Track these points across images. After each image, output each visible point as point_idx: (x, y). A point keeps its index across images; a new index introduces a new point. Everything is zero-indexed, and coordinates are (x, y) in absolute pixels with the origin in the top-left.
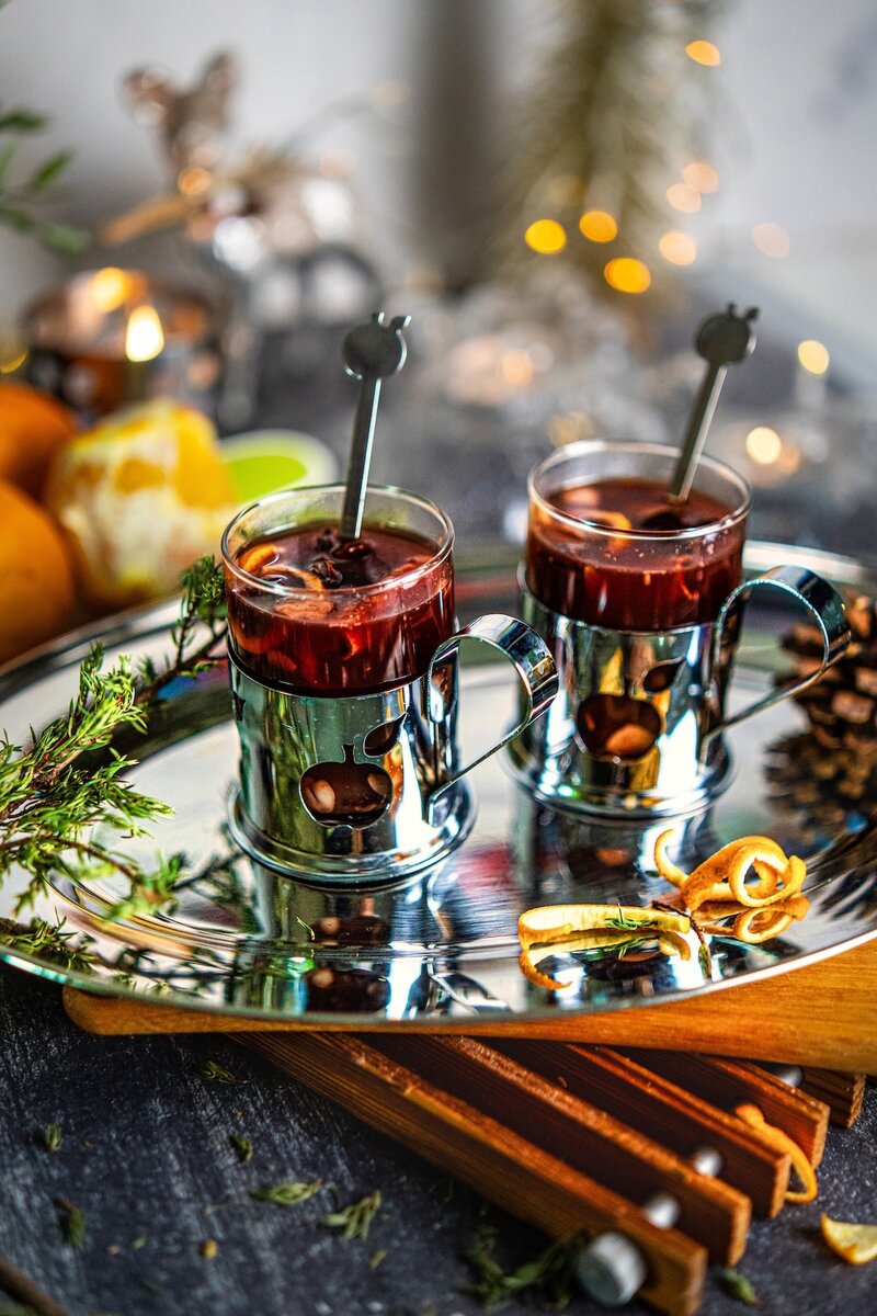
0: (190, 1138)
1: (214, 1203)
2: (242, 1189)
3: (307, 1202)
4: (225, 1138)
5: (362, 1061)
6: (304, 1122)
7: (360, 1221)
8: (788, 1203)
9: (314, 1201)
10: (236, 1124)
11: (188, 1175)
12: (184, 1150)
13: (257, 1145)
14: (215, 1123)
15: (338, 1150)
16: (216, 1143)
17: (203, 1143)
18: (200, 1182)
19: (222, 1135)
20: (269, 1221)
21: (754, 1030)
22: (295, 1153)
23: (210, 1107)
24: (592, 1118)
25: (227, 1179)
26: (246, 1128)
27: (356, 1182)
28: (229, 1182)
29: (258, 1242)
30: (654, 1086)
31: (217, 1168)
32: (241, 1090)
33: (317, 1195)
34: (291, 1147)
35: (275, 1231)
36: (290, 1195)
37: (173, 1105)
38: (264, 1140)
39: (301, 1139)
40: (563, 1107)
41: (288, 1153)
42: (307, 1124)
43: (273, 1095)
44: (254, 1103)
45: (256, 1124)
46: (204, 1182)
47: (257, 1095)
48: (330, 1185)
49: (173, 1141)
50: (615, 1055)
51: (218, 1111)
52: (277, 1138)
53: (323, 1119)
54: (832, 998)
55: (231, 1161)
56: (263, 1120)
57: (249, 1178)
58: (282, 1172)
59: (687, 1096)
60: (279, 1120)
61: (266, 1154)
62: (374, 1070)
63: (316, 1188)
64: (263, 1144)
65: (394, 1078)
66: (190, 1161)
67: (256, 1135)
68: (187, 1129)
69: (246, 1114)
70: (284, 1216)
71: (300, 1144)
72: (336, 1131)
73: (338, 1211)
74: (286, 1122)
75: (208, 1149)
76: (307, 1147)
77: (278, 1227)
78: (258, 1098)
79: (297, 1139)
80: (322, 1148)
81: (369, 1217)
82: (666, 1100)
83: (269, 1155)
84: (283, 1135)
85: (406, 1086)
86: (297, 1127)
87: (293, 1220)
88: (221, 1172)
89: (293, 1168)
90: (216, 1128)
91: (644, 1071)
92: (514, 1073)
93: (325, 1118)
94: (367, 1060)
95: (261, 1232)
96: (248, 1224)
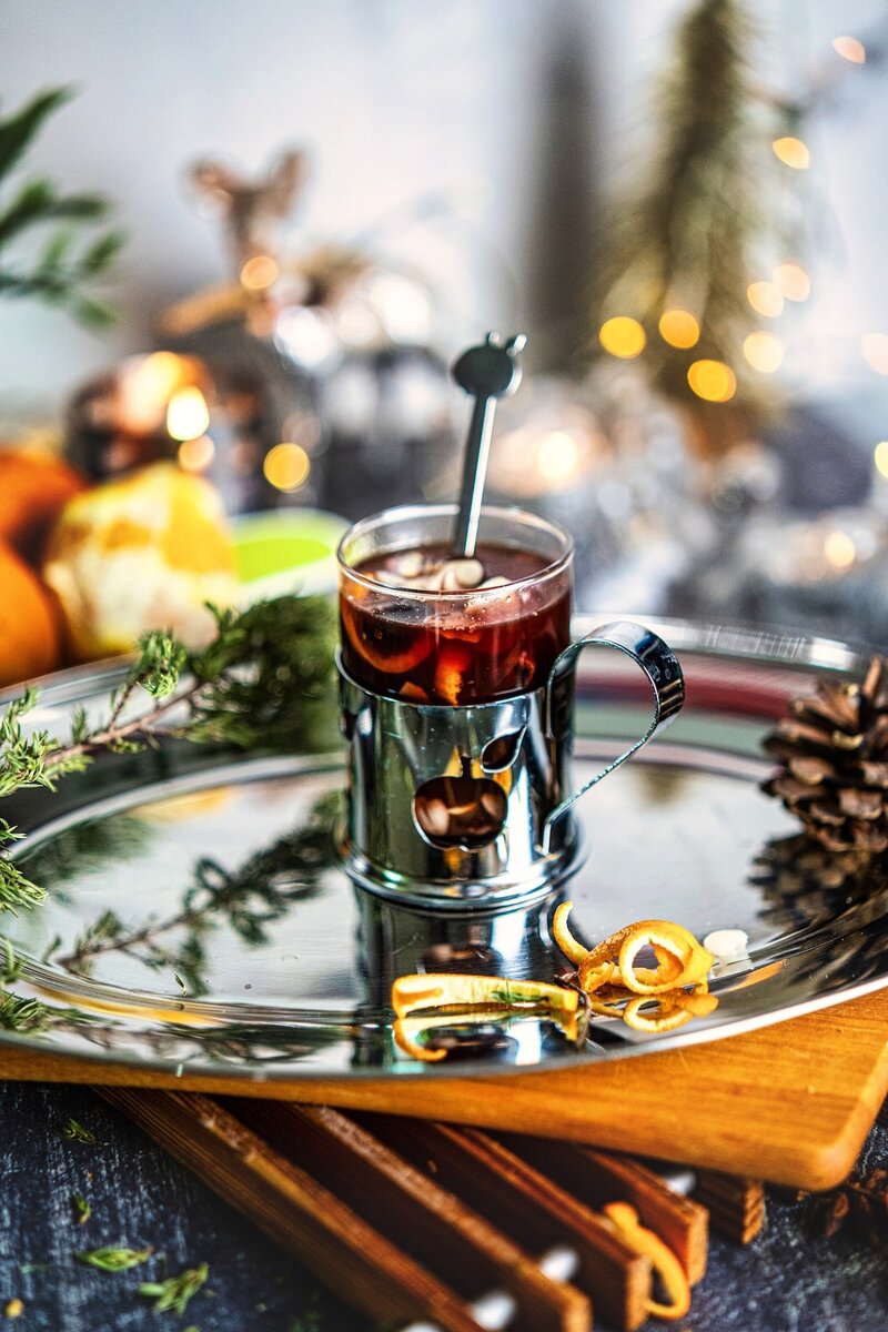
0: (30, 1195)
1: (33, 1262)
2: (68, 1251)
3: (131, 1270)
4: (66, 1199)
5: (210, 1124)
6: (154, 1189)
7: (179, 1294)
8: (653, 1319)
9: (139, 1270)
10: (83, 1186)
11: (17, 1232)
12: (20, 1207)
13: (97, 1208)
14: (62, 1183)
15: (181, 1220)
16: (56, 1202)
17: (42, 1201)
18: (26, 1239)
19: (64, 1195)
20: (85, 1286)
21: (631, 1119)
22: (135, 1221)
23: (63, 1166)
24: (438, 1201)
25: (55, 1239)
26: (91, 1191)
27: (189, 1255)
28: (57, 1244)
29: (68, 1306)
30: (516, 1173)
31: (49, 1228)
32: (99, 1153)
33: (144, 1265)
34: (132, 1212)
35: (88, 1297)
36: (113, 1260)
37: (24, 1162)
38: (107, 1204)
39: (145, 1206)
40: (409, 1186)
41: (127, 1219)
42: (156, 1192)
43: (131, 1160)
44: (108, 1166)
45: (103, 1187)
46: (31, 1240)
47: (114, 1158)
48: (161, 1255)
49: (11, 1197)
50: (484, 1139)
51: (68, 1171)
52: (120, 1203)
53: (174, 1188)
54: (727, 1092)
55: (65, 1222)
56: (111, 1184)
57: (79, 1241)
58: (114, 1238)
59: (549, 1186)
60: (129, 1186)
61: (102, 1217)
62: (220, 1133)
63: (144, 1257)
64: (105, 1208)
65: (240, 1144)
66: (23, 1219)
67: (100, 1198)
68: (30, 1187)
69: (96, 1175)
70: (102, 1283)
71: (143, 1211)
72: (184, 1200)
73: (159, 1281)
74: (135, 1189)
75: (45, 1208)
76: (149, 1215)
77: (93, 1294)
78: (114, 1162)
79: (141, 1204)
80: (163, 1217)
81: (189, 1292)
82: (526, 1188)
83: (107, 1220)
84: (128, 1201)
85: (249, 1151)
86: (145, 1194)
87: (110, 1288)
88: (51, 1231)
89: (128, 1236)
90: (61, 1188)
91: (510, 1157)
92: (367, 1147)
93: (178, 1187)
94: (216, 1123)
95: (73, 1296)
96: (62, 1287)
